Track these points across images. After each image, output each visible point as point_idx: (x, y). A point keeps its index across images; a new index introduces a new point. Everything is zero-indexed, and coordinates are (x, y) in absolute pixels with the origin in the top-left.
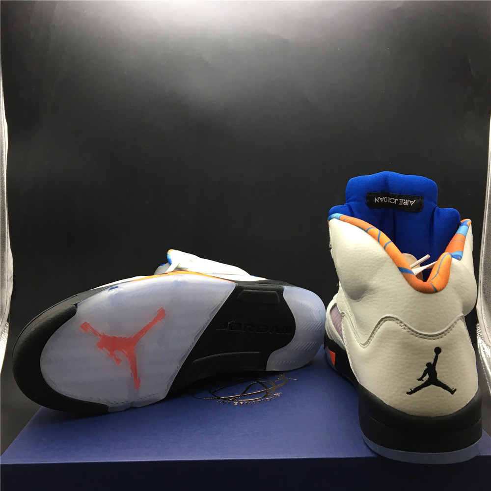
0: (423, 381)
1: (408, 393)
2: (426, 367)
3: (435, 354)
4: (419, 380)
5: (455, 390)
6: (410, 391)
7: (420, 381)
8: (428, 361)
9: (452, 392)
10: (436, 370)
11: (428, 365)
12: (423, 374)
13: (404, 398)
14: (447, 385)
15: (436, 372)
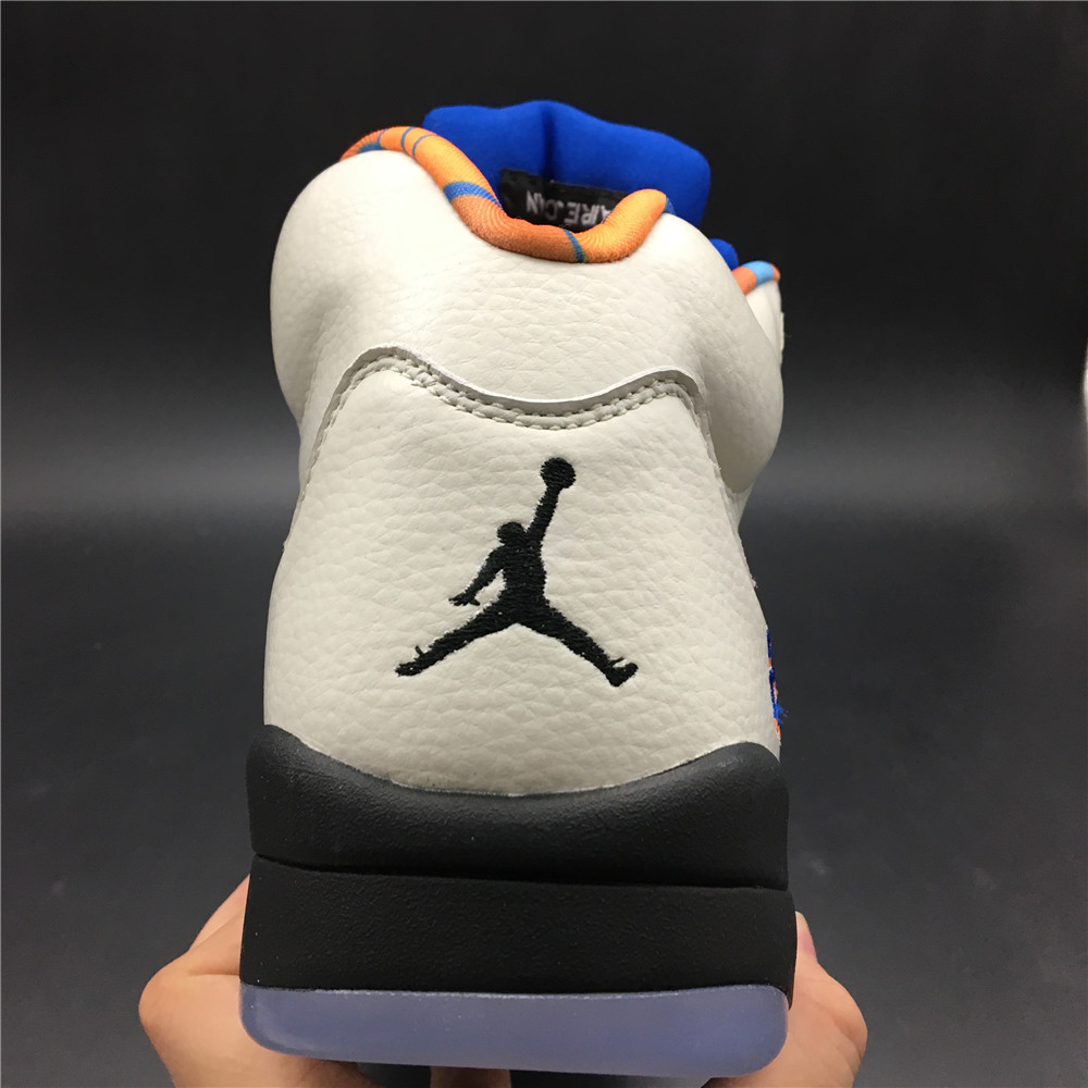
0: (477, 604)
1: (405, 670)
2: (496, 544)
3: (542, 488)
4: (460, 600)
5: (632, 669)
6: (413, 656)
7: (462, 608)
8: (506, 516)
9: (618, 674)
10: (544, 557)
11: (509, 532)
12: (481, 574)
13: (387, 697)
14: (591, 634)
15: (540, 564)
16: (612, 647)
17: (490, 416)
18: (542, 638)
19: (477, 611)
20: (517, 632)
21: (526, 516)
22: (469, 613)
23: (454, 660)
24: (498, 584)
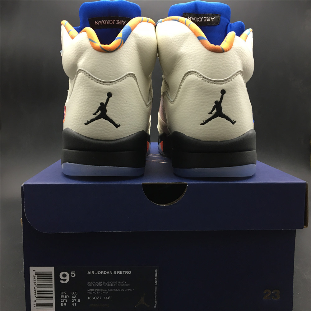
0: (212, 114)
1: (202, 124)
2: (214, 104)
3: (221, 95)
4: (210, 113)
5: (235, 122)
6: (203, 122)
7: (210, 115)
8: (216, 100)
9: (233, 123)
10: (222, 106)
11: (216, 102)
12: (212, 109)
13: (199, 128)
14: (229, 117)
15: (221, 107)
16: (233, 119)
17: (212, 83)
18: (222, 118)
19: (212, 115)
20: (219, 118)
21: (219, 100)
22: (211, 115)
23: (209, 122)
24: (215, 111)
